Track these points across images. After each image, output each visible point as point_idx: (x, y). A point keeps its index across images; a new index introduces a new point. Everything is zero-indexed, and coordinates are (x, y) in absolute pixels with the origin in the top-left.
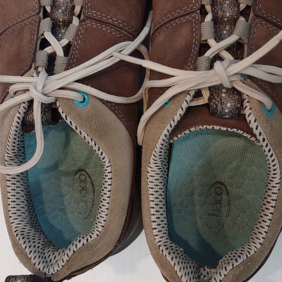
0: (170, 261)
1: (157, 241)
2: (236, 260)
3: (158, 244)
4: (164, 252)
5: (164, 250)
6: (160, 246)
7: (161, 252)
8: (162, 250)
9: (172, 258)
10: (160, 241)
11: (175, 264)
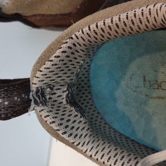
0: (55, 55)
1: (78, 34)
2: (65, 133)
3: (73, 36)
4: (65, 45)
5: (68, 45)
6: (72, 38)
7: (64, 41)
8: (67, 43)
9: (58, 57)
10: (77, 37)
11: (52, 61)
